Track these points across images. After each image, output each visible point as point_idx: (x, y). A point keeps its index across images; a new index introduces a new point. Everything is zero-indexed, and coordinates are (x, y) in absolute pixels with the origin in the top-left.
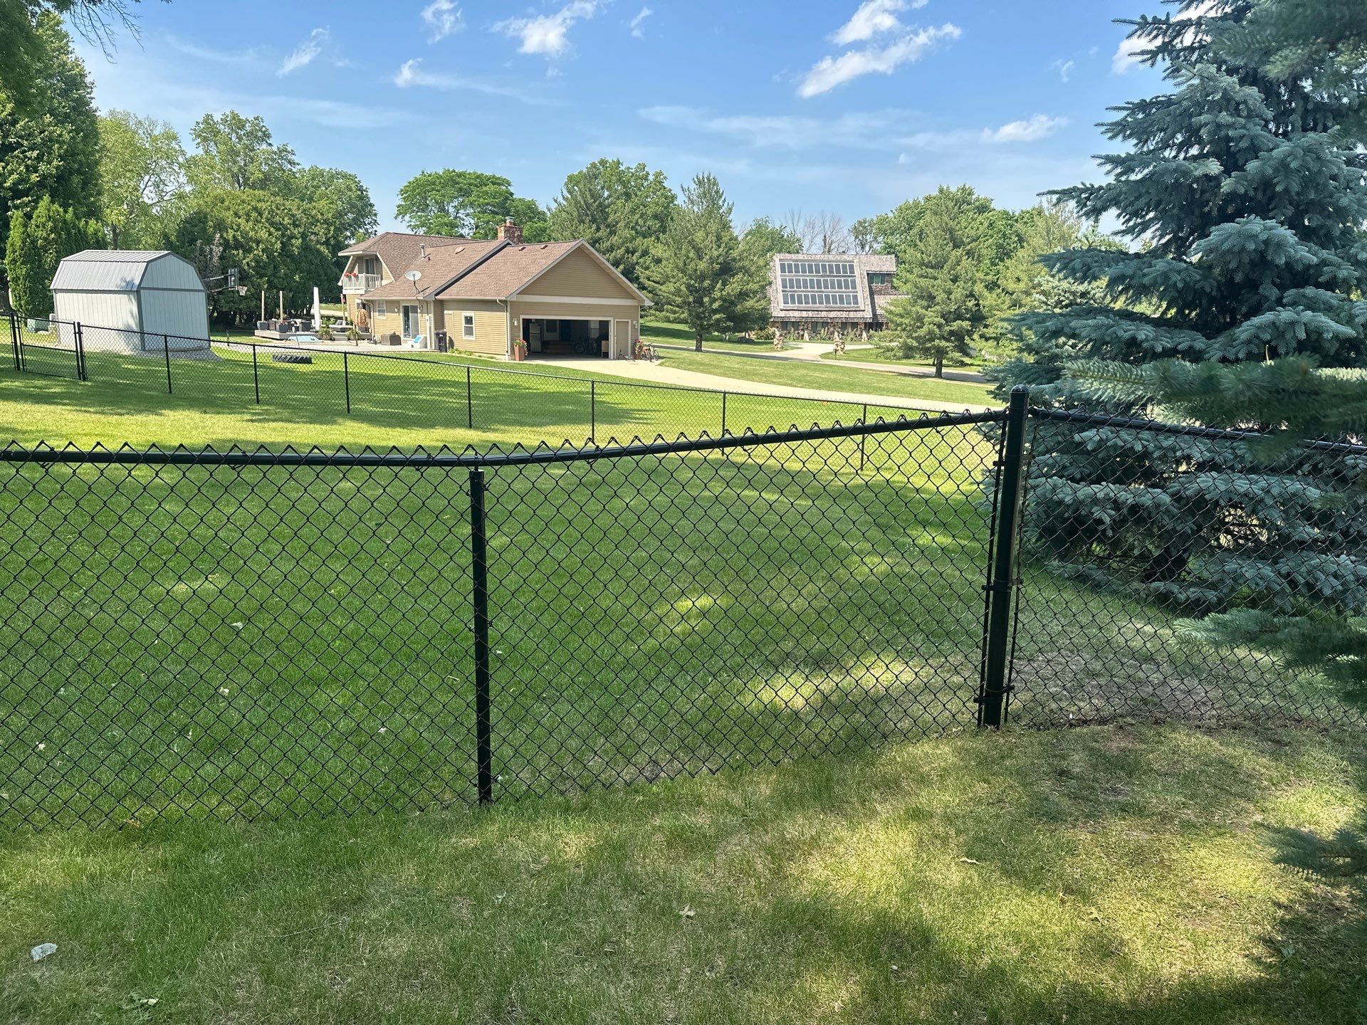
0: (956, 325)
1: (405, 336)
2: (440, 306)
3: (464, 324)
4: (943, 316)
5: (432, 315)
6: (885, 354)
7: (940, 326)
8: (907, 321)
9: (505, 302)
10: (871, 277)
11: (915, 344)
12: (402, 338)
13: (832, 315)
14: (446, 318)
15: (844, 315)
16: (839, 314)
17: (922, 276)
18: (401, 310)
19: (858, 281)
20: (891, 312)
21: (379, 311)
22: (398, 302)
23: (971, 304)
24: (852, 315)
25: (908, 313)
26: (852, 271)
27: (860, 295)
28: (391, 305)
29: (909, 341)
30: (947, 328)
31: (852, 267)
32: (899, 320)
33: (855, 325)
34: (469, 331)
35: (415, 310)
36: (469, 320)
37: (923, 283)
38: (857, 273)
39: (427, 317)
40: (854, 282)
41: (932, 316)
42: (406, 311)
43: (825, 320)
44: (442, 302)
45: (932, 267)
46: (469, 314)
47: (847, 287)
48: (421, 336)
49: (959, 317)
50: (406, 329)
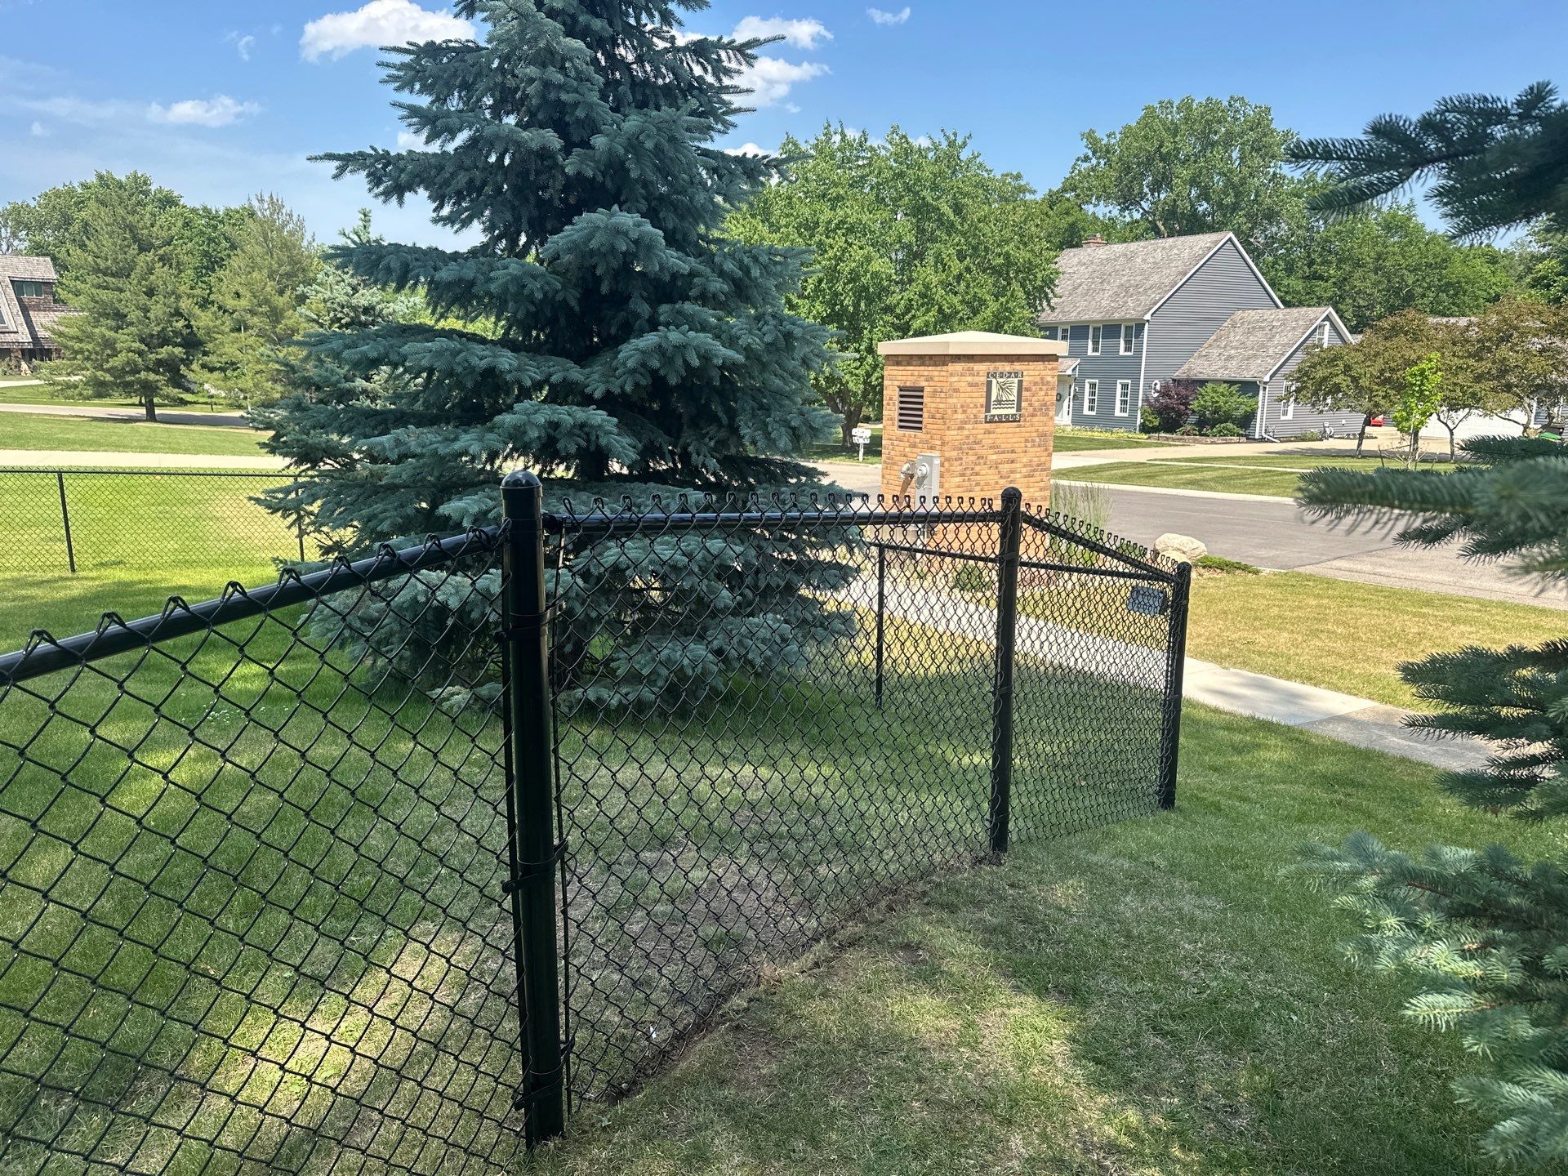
4: (142, 341)
6: (66, 392)
7: (140, 353)
8: (90, 347)
10: (19, 286)
11: (108, 378)
17: (99, 287)
20: (61, 334)
23: (179, 325)
25: (90, 337)
27: (5, 311)
29: (99, 373)
30: (153, 356)
32: (77, 346)
41: (125, 339)
45: (113, 275)
49: (165, 342)
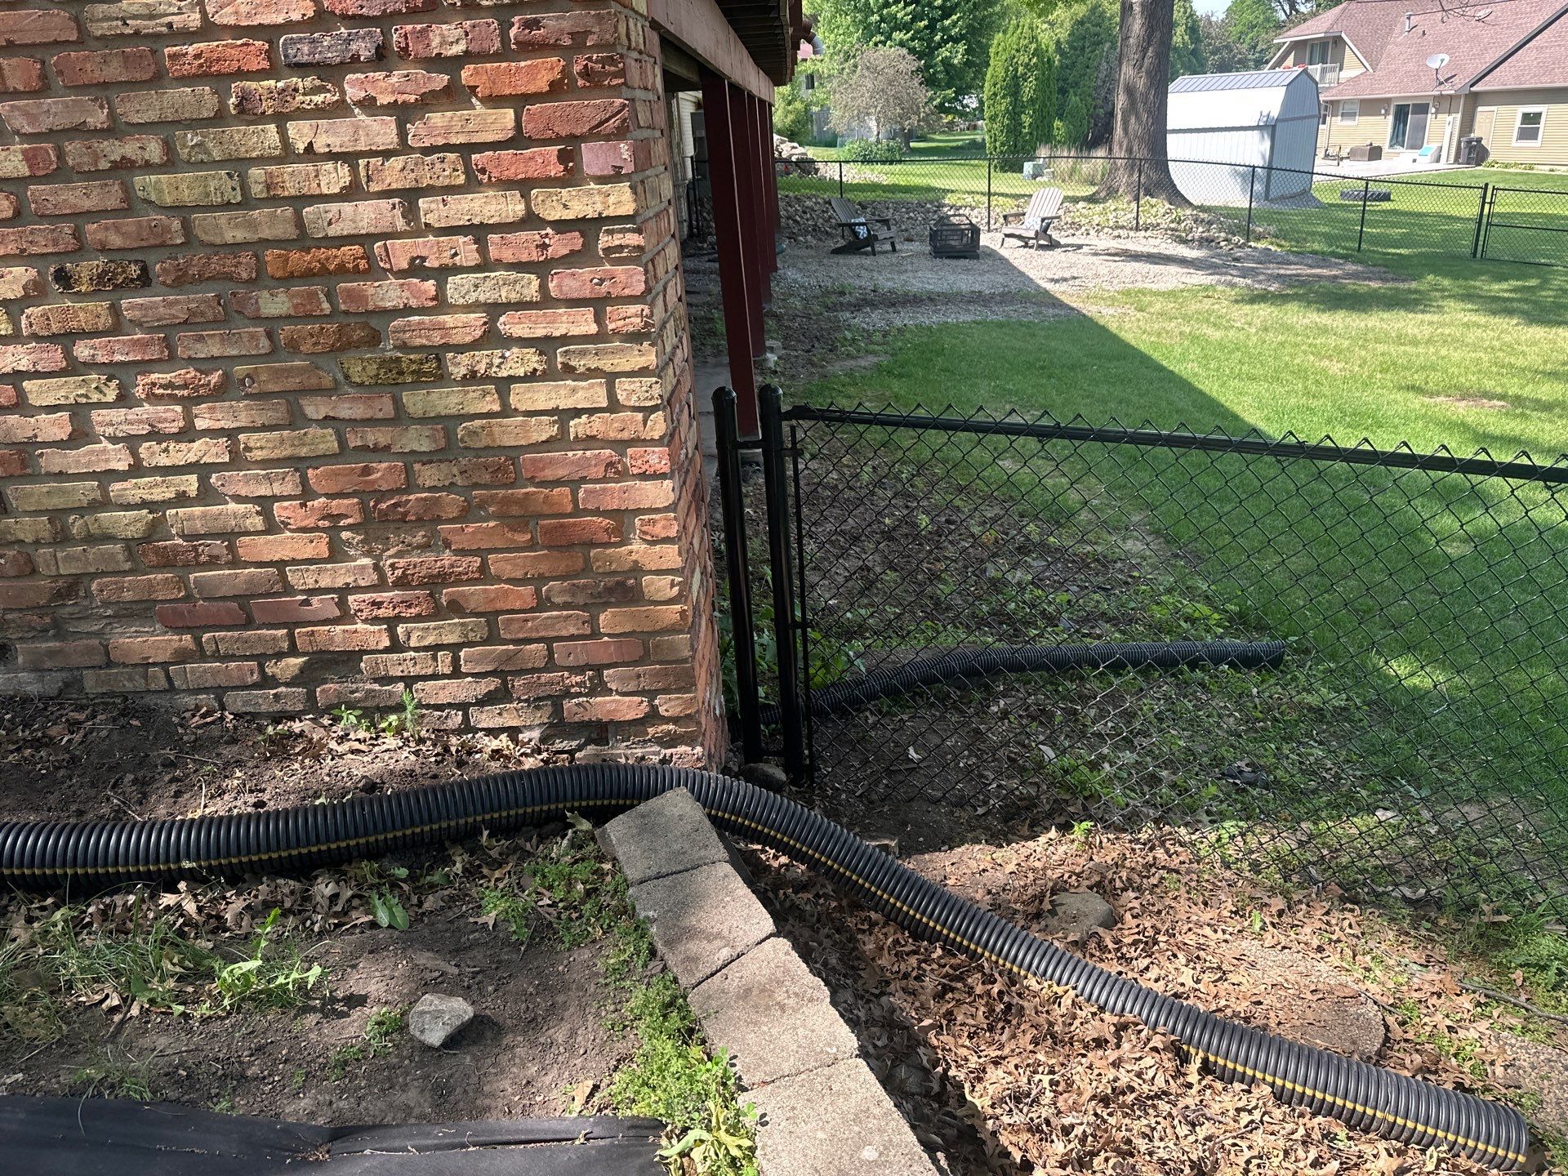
1: (1391, 146)
2: (1474, 100)
3: (1518, 123)
5: (1459, 116)
12: (1386, 149)
14: (1479, 118)
18: (1392, 110)
21: (1343, 115)
22: (1388, 101)
28: (1370, 107)
34: (1529, 135)
35: (1422, 109)
36: (1531, 119)
39: (1450, 118)
42: (1401, 114)
44: (1477, 94)
46: (1535, 109)
48: (1430, 147)
50: (1397, 138)
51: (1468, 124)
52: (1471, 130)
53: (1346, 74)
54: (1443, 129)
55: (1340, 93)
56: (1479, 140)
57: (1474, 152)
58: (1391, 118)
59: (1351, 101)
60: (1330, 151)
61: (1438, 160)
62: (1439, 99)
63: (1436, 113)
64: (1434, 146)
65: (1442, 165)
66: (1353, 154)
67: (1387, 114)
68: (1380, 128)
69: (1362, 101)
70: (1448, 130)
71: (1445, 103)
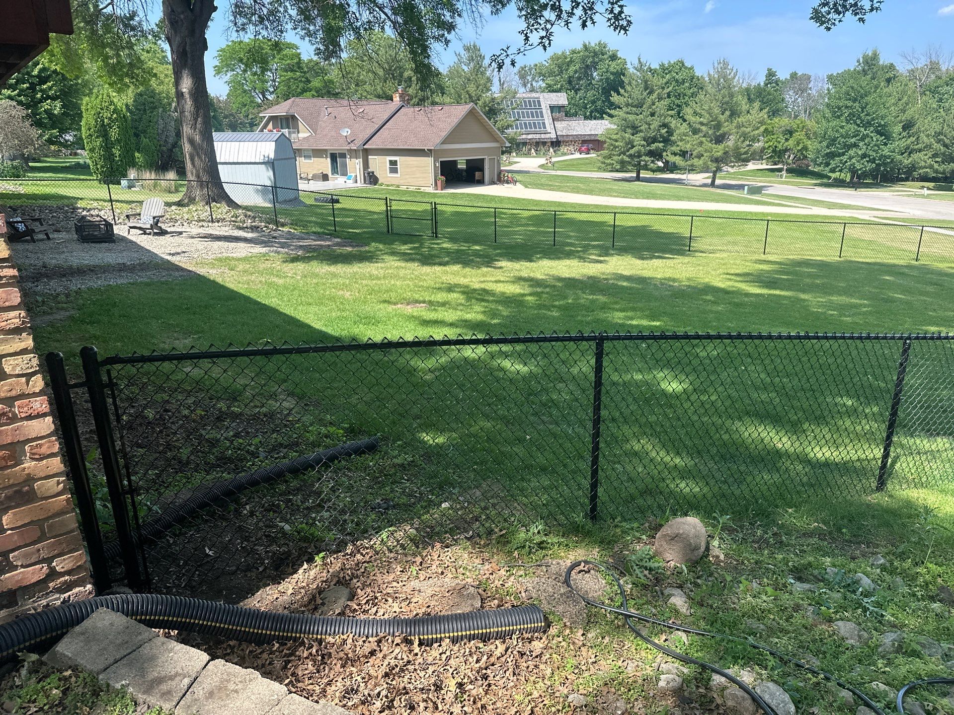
0: (654, 146)
1: (332, 174)
2: (366, 153)
3: (388, 165)
4: (645, 140)
5: (361, 160)
7: (644, 147)
9: (430, 150)
10: (552, 108)
12: (330, 175)
13: (530, 137)
14: (370, 162)
15: (538, 136)
16: (534, 136)
18: (329, 155)
19: (544, 111)
21: (304, 157)
22: (326, 150)
23: (664, 131)
24: (543, 136)
25: (621, 138)
26: (540, 105)
27: (546, 122)
28: (318, 153)
30: (648, 148)
31: (539, 102)
33: (544, 143)
34: (394, 170)
35: (343, 156)
36: (393, 163)
37: (631, 117)
38: (543, 106)
39: (357, 161)
40: (541, 113)
41: (638, 139)
42: (334, 158)
43: (525, 141)
44: (367, 150)
46: (393, 158)
47: (537, 117)
48: (351, 175)
49: (654, 140)
50: (335, 170)
51: (366, 165)
52: (368, 167)
53: (301, 135)
54: (355, 165)
55: (301, 145)
56: (373, 173)
57: (372, 179)
58: (329, 159)
59: (307, 150)
60: (302, 175)
61: (356, 182)
62: (350, 151)
63: (351, 158)
64: (353, 175)
65: (359, 184)
66: (315, 177)
67: (326, 157)
68: (325, 164)
69: (313, 150)
70: (358, 167)
71: (354, 153)
